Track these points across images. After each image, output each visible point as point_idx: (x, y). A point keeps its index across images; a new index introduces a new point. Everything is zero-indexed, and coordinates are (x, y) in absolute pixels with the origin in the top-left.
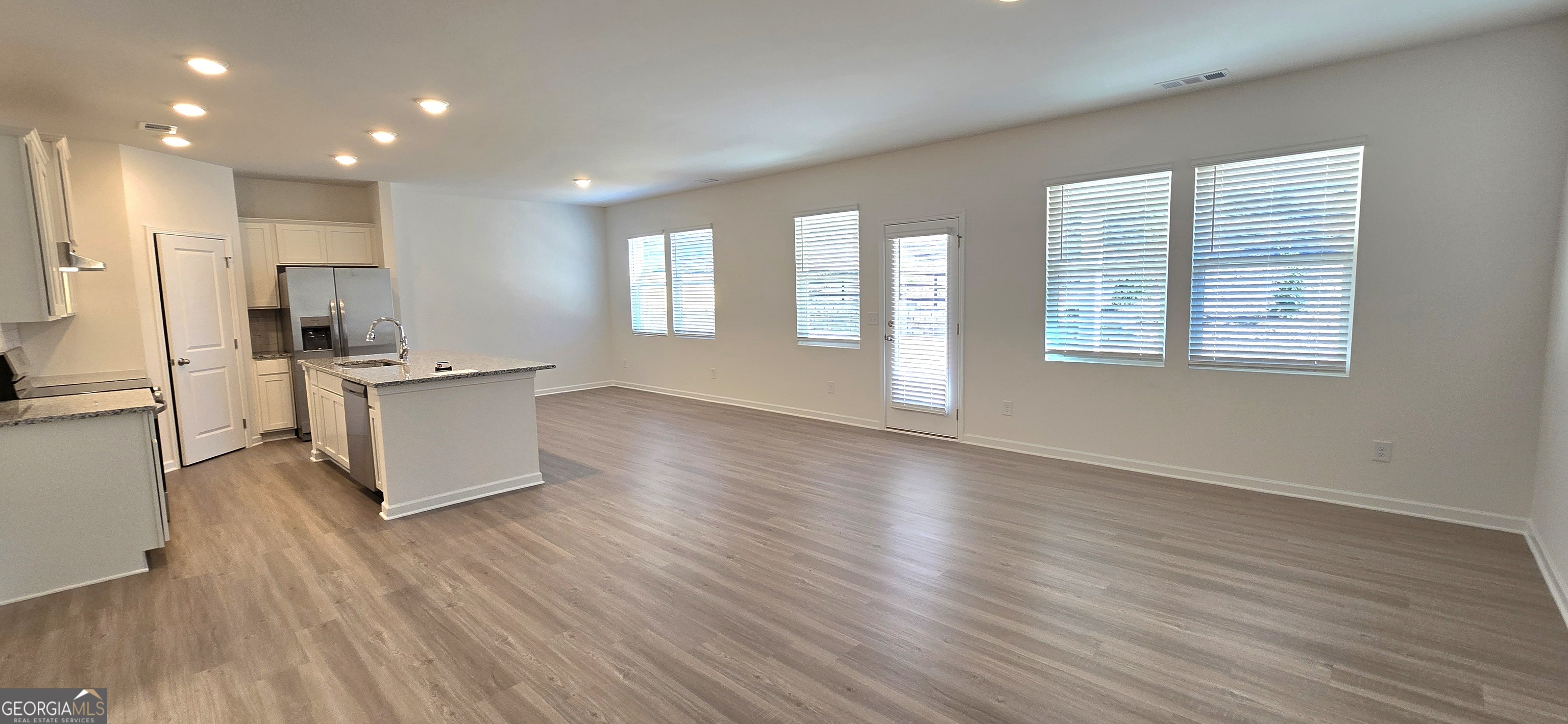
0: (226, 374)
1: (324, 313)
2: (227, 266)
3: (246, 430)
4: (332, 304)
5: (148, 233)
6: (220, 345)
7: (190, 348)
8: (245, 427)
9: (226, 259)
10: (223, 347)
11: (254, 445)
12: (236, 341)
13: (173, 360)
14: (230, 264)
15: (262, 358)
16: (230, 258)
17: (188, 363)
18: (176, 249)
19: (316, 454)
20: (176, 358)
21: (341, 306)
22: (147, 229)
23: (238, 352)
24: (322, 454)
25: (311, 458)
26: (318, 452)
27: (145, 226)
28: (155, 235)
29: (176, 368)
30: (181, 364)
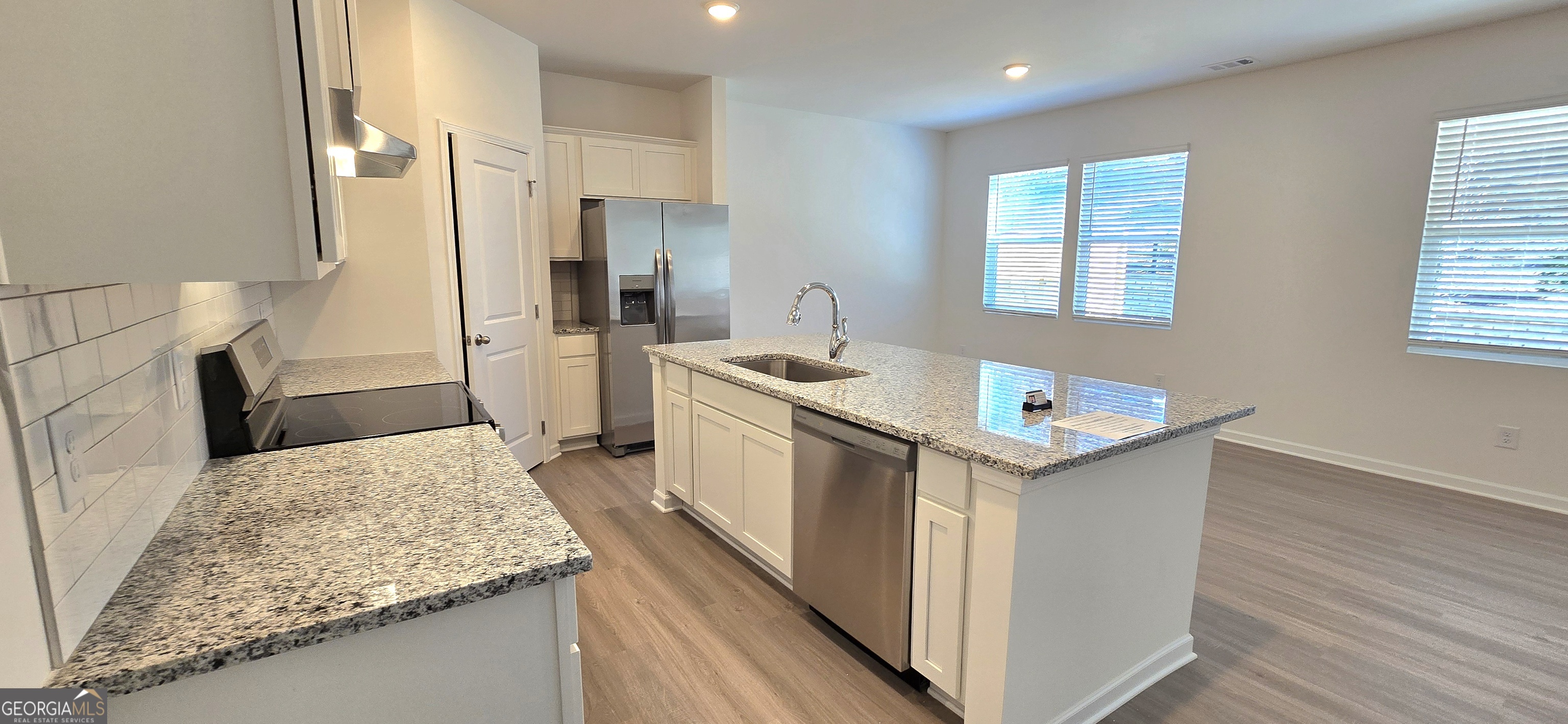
0: (526, 356)
1: (647, 270)
2: (530, 195)
3: (544, 437)
4: (658, 256)
5: (441, 132)
6: (519, 313)
7: (489, 318)
8: (544, 432)
9: (530, 182)
10: (523, 316)
11: (553, 458)
12: (536, 307)
13: (469, 337)
14: (534, 193)
15: (565, 332)
16: (535, 182)
17: (487, 342)
18: (476, 161)
19: (666, 500)
20: (472, 334)
21: (668, 258)
22: (441, 124)
23: (539, 324)
24: (674, 499)
25: (653, 502)
26: (668, 497)
27: (438, 121)
28: (450, 135)
29: (472, 349)
30: (478, 342)
